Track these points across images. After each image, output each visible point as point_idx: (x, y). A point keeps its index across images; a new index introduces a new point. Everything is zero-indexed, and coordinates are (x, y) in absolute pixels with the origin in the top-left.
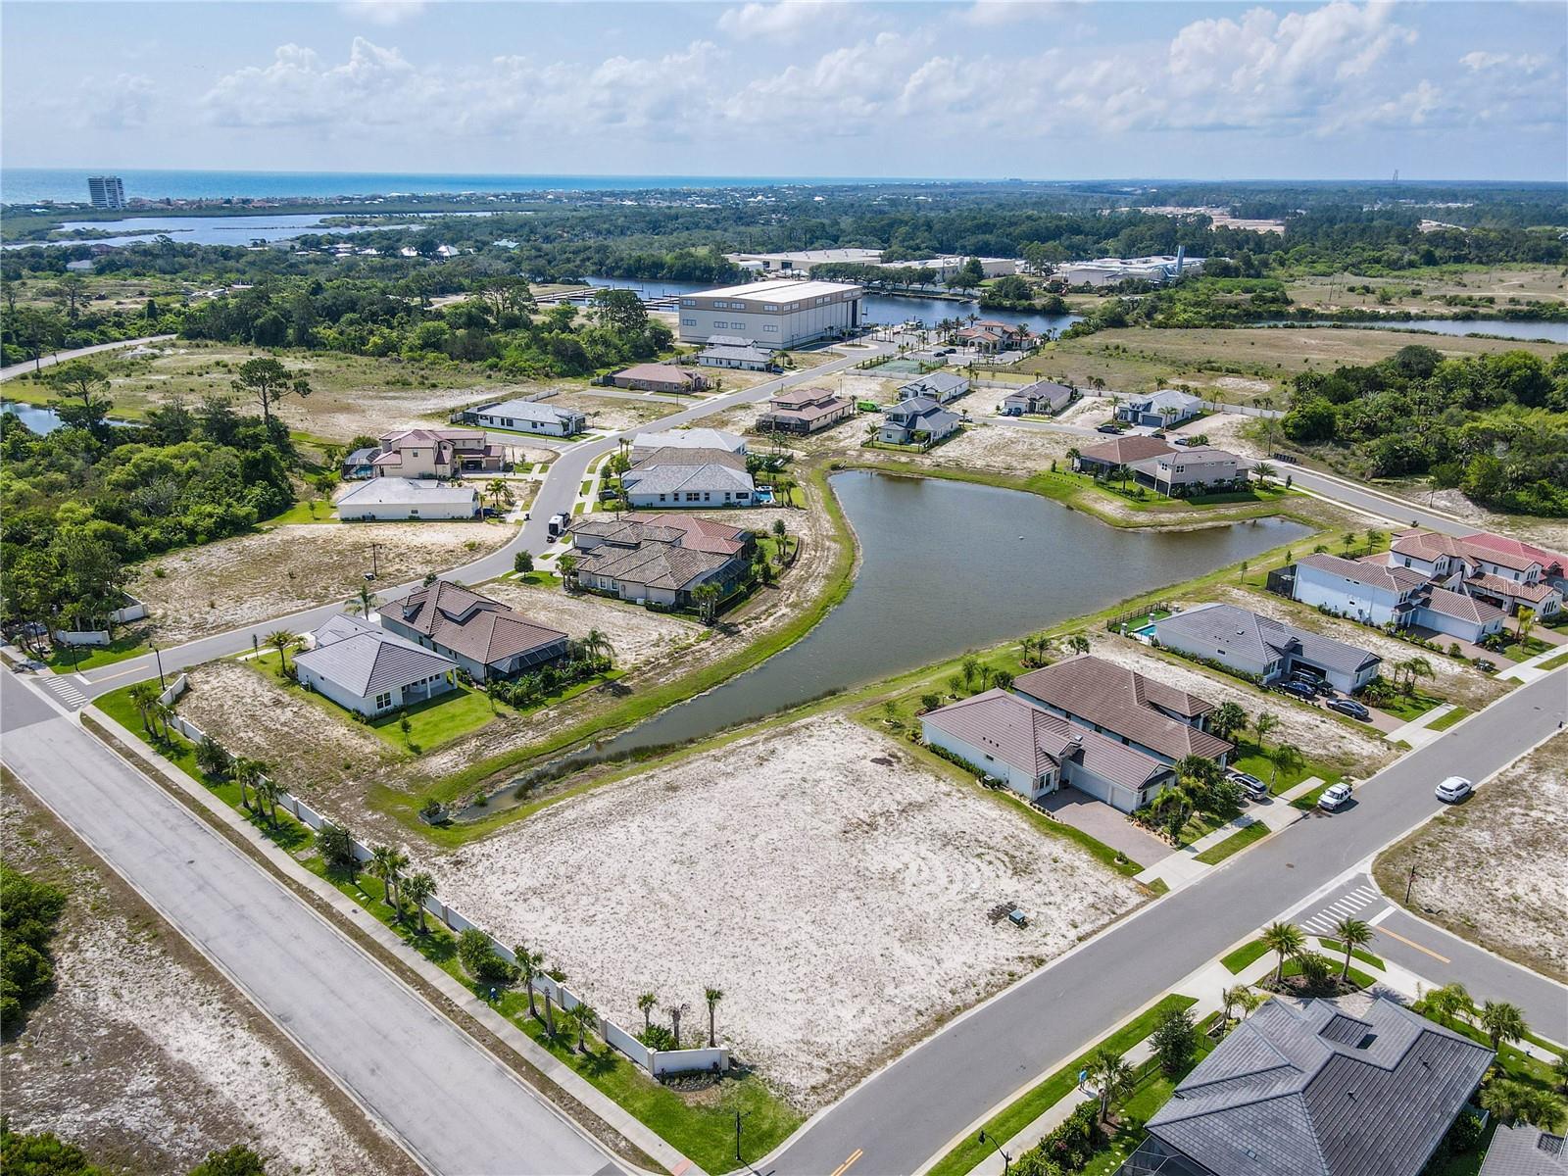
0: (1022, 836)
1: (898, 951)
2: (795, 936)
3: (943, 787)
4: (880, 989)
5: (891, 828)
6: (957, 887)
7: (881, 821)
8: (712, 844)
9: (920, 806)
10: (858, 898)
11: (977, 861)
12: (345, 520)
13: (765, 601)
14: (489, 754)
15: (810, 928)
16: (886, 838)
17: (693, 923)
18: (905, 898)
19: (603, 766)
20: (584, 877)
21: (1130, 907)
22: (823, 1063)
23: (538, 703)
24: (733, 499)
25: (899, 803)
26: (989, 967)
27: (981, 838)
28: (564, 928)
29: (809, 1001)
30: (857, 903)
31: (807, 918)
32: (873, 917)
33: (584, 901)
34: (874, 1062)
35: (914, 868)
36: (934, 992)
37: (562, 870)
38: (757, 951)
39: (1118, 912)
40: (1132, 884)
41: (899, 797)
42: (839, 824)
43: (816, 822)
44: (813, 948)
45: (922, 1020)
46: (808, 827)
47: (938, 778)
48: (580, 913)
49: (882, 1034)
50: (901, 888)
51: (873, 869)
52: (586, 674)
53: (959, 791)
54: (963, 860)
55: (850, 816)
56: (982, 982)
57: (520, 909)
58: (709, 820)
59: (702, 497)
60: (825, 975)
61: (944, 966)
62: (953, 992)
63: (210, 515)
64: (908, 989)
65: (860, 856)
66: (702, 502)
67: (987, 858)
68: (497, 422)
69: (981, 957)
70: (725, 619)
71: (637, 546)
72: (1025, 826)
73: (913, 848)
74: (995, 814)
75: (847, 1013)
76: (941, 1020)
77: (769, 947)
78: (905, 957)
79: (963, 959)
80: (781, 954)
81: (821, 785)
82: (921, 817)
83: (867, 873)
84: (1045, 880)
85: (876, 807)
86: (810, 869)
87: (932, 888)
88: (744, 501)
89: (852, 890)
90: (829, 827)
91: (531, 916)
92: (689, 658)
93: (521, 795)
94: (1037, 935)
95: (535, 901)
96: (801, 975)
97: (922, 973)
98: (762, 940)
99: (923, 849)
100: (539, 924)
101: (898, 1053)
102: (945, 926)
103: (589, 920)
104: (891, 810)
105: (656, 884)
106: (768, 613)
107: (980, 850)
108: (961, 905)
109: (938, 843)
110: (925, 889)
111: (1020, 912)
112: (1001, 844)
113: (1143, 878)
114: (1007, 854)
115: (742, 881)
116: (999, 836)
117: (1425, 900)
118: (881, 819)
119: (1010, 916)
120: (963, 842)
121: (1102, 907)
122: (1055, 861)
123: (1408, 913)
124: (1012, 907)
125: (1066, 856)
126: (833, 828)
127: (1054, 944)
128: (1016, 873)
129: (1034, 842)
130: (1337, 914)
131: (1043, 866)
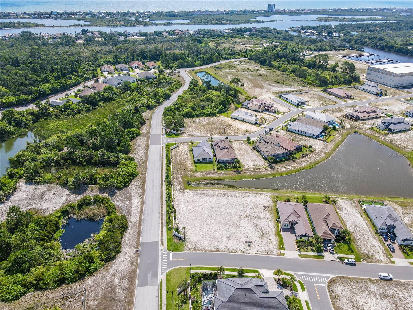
0: (270, 232)
1: (224, 238)
2: (213, 227)
3: (269, 217)
4: (215, 241)
5: (250, 219)
6: (247, 234)
8: (219, 207)
9: (260, 218)
11: (256, 232)
12: (232, 118)
13: (287, 164)
14: (207, 176)
15: (216, 228)
16: (247, 220)
17: (202, 218)
18: (236, 231)
19: (222, 186)
20: (196, 203)
21: (272, 254)
22: (195, 246)
23: (222, 170)
24: (312, 135)
26: (235, 248)
27: (263, 229)
29: (203, 237)
30: (228, 228)
31: (218, 226)
32: (227, 231)
33: (192, 206)
34: (202, 250)
35: (244, 227)
36: (222, 247)
37: (194, 200)
39: (269, 254)
40: (278, 251)
41: (258, 215)
43: (239, 212)
44: (213, 230)
45: (215, 249)
46: (237, 212)
47: (271, 215)
48: (189, 208)
49: (207, 247)
50: (238, 229)
52: (235, 167)
53: (271, 219)
54: (254, 231)
55: (246, 214)
56: (231, 250)
57: (183, 203)
58: (223, 203)
59: (304, 133)
60: (210, 235)
61: (229, 244)
62: (224, 248)
63: (209, 111)
64: (219, 244)
65: (238, 221)
66: (304, 134)
67: (259, 233)
68: (285, 98)
69: (236, 247)
70: (273, 165)
71: (268, 143)
73: (249, 224)
74: (271, 226)
75: (206, 242)
76: (217, 251)
78: (224, 240)
79: (232, 245)
80: (208, 229)
81: (249, 206)
82: (257, 220)
83: (236, 224)
84: (263, 242)
85: (252, 214)
86: (228, 219)
87: (243, 232)
88: (314, 137)
89: (230, 226)
91: (183, 205)
92: (258, 171)
93: (205, 185)
94: (249, 249)
95: (186, 203)
96: (207, 233)
97: (224, 243)
98: (208, 225)
101: (206, 251)
102: (236, 239)
103: (189, 210)
104: (254, 216)
105: (204, 209)
106: (285, 167)
107: (260, 231)
108: (243, 237)
109: (254, 226)
110: (241, 232)
111: (251, 244)
112: (265, 232)
113: (282, 251)
114: (263, 234)
115: (216, 215)
116: (266, 230)
117: (335, 288)
118: (250, 217)
119: (249, 243)
120: (259, 228)
121: (267, 251)
122: (270, 240)
123: (327, 288)
124: (251, 242)
125: (273, 240)
126: (240, 214)
127: (250, 252)
128: (260, 238)
129: (271, 235)
130: (311, 279)
131: (266, 239)
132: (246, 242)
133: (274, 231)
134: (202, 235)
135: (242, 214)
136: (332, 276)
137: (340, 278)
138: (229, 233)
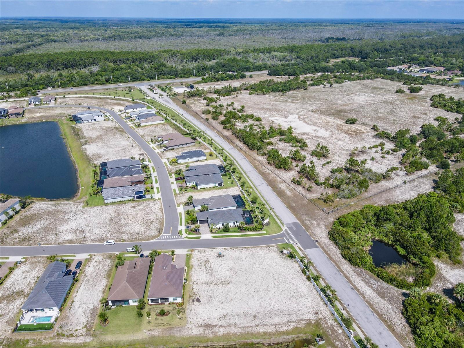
0: (197, 268)
1: (244, 257)
2: (258, 266)
3: (195, 286)
4: (252, 254)
5: (219, 280)
6: (222, 263)
8: (258, 293)
9: (206, 283)
10: (241, 268)
11: (212, 267)
15: (255, 267)
16: (222, 279)
17: (274, 276)
18: (233, 265)
20: (290, 295)
21: (199, 250)
25: (210, 286)
26: (233, 251)
27: (205, 270)
28: (298, 285)
29: (264, 256)
33: (292, 289)
34: (262, 247)
35: (225, 270)
36: (245, 251)
37: (294, 300)
38: (267, 266)
40: (193, 253)
41: (207, 288)
43: (232, 289)
44: (257, 263)
45: (250, 248)
46: (234, 288)
47: (193, 289)
48: (294, 287)
49: (258, 249)
50: (232, 267)
54: (214, 268)
55: (223, 287)
56: (236, 249)
57: (306, 294)
58: (254, 300)
60: (259, 259)
62: (242, 250)
65: (232, 276)
73: (220, 274)
76: (248, 247)
77: (264, 266)
79: (235, 253)
80: (263, 264)
81: (220, 299)
83: (234, 272)
84: (206, 259)
85: (216, 287)
86: (244, 278)
87: (226, 265)
89: (240, 270)
91: (304, 291)
95: (302, 294)
96: (263, 260)
97: (243, 254)
100: (303, 288)
101: (257, 247)
102: (232, 258)
103: (293, 284)
104: (213, 285)
105: (276, 287)
108: (225, 260)
109: (214, 273)
110: (228, 265)
111: (217, 255)
112: (203, 268)
113: (189, 253)
114: (205, 265)
115: (259, 281)
116: (201, 270)
117: (157, 233)
118: (218, 283)
119: (220, 256)
120: (209, 271)
121: (203, 251)
122: (199, 261)
123: (163, 233)
124: (217, 257)
125: (195, 261)
126: (230, 285)
127: (219, 250)
128: (209, 261)
129: (197, 266)
130: (172, 237)
131: (202, 261)
132: (223, 256)
133: (193, 269)
134: (266, 258)
135: (228, 286)
136: (154, 240)
138: (240, 262)
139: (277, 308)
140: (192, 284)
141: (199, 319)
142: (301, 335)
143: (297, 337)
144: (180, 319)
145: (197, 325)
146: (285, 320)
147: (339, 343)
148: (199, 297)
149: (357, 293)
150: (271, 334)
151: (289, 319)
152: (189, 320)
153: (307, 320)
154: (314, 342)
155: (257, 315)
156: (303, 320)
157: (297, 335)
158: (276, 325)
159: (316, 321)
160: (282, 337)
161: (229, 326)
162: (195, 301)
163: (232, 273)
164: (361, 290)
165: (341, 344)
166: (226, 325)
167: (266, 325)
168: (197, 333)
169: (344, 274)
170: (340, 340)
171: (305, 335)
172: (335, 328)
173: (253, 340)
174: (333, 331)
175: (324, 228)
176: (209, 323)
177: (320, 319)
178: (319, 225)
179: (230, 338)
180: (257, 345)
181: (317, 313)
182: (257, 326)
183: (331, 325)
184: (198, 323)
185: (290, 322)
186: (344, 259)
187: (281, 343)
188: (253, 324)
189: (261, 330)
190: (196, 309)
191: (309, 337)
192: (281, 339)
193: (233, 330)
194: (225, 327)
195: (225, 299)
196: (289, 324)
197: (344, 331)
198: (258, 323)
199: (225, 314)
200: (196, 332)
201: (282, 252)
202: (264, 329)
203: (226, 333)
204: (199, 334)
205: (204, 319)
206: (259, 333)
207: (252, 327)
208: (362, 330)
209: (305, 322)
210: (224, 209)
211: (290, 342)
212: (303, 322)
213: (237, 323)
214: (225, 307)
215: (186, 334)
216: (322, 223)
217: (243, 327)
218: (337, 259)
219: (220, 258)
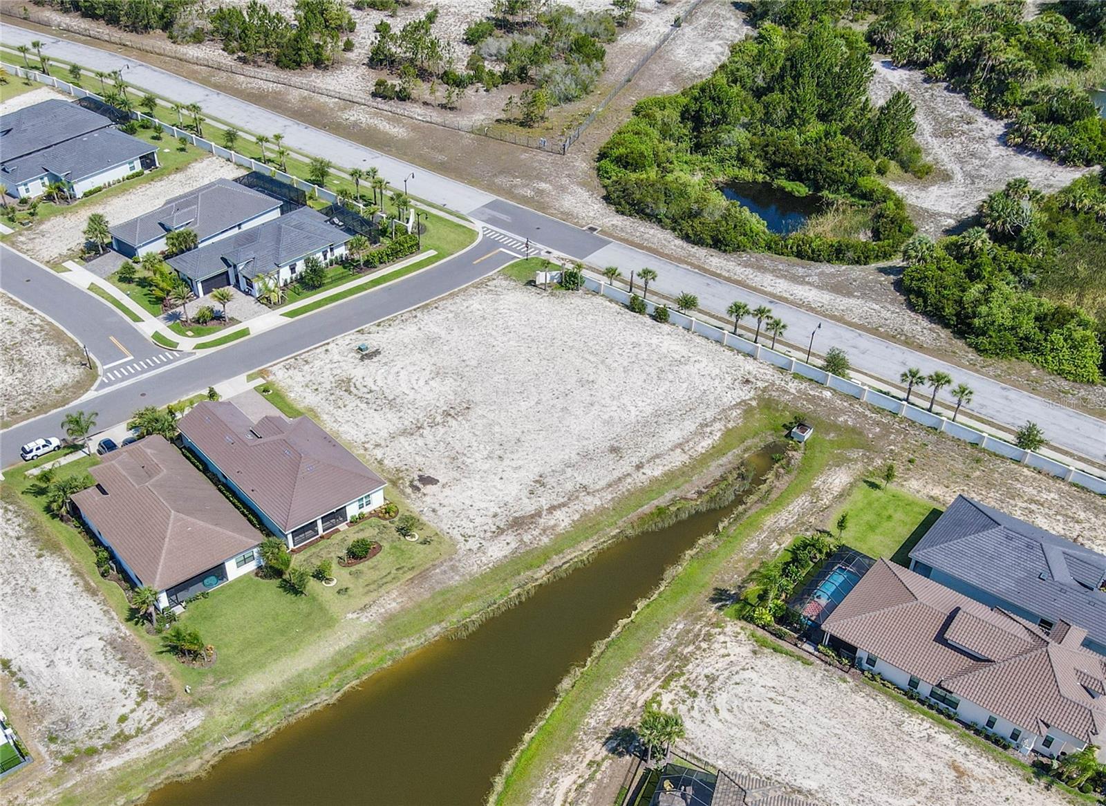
0: (331, 408)
1: (442, 332)
3: (379, 453)
5: (432, 413)
6: (395, 369)
7: (439, 419)
8: (569, 397)
9: (404, 432)
10: (464, 361)
11: (374, 388)
15: (496, 343)
16: (438, 405)
17: (569, 344)
18: (433, 361)
21: (282, 363)
25: (421, 435)
26: (391, 329)
27: (364, 406)
28: (649, 341)
30: (465, 358)
32: (456, 350)
33: (645, 356)
35: (422, 382)
36: (426, 317)
37: (670, 376)
38: (528, 330)
40: (271, 378)
41: (420, 442)
42: (472, 415)
43: (491, 416)
44: (494, 333)
45: (436, 305)
46: (497, 412)
47: (380, 462)
48: (643, 348)
49: (458, 300)
50: (433, 368)
51: (451, 380)
53: (366, 449)
54: (384, 389)
55: (464, 422)
56: (397, 322)
57: (685, 353)
58: (577, 417)
60: (487, 320)
61: (417, 328)
62: (416, 317)
64: (440, 317)
65: (459, 389)
67: (366, 390)
69: (393, 333)
72: (325, 417)
73: (418, 397)
76: (426, 306)
77: (521, 333)
80: (514, 330)
81: (485, 453)
83: (455, 377)
84: (331, 377)
85: (441, 430)
86: (496, 379)
87: (411, 369)
89: (467, 366)
90: (481, 412)
91: (675, 348)
95: (677, 357)
96: (501, 320)
97: (431, 325)
99: (412, 395)
100: (666, 344)
101: (450, 294)
102: (411, 346)
103: (636, 345)
104: (429, 428)
105: (600, 366)
107: (368, 396)
108: (396, 358)
109: (398, 401)
110: (417, 368)
111: (358, 356)
112: (351, 402)
113: (260, 381)
114: (350, 393)
115: (542, 370)
116: (349, 408)
117: (77, 372)
119: (366, 354)
120: (379, 402)
121: (301, 362)
122: (317, 390)
123: (98, 363)
124: (362, 359)
125: (306, 395)
126: (478, 411)
127: (346, 340)
128: (349, 380)
129: (326, 404)
130: (147, 364)
131: (327, 386)
132: (377, 352)
134: (505, 311)
136: (91, 395)
137: (65, 401)
139: (649, 410)
140: (362, 452)
141: (478, 521)
142: (749, 442)
143: (745, 451)
144: (425, 542)
145: (489, 534)
146: (690, 426)
147: (846, 417)
148: (421, 473)
149: (791, 308)
150: (685, 469)
151: (700, 420)
152: (455, 533)
153: (740, 403)
154: (788, 444)
155: (616, 444)
156: (731, 408)
157: (742, 446)
158: (680, 445)
159: (760, 399)
160: (713, 465)
161: (572, 497)
162: (421, 486)
163: (449, 381)
164: (792, 297)
165: (850, 417)
166: (562, 500)
167: (658, 456)
168: (507, 551)
169: (728, 279)
170: (843, 412)
171: (756, 440)
172: (811, 393)
173: (655, 502)
174: (812, 400)
175: (584, 194)
176: (517, 515)
177: (765, 390)
178: (563, 189)
179: (598, 524)
180: (673, 509)
181: (748, 381)
182: (639, 467)
183: (799, 391)
184: (486, 528)
185: (707, 425)
186: (696, 247)
187: (723, 478)
188: (625, 466)
189: (655, 471)
190: (445, 502)
191: (770, 439)
192: (714, 470)
193: (591, 503)
194: (564, 505)
195: (497, 447)
196: (708, 430)
197: (835, 390)
198: (635, 460)
199: (538, 478)
200: (498, 551)
201: (532, 283)
202: (661, 467)
203: (577, 517)
204: (513, 553)
205: (491, 514)
206: (654, 481)
207: (628, 474)
208: (866, 374)
209: (739, 411)
210: (245, 227)
211: (738, 468)
212: (735, 414)
213: (585, 482)
214: (520, 463)
215: (475, 567)
216: (565, 181)
217: (610, 485)
218: (682, 253)
219: (375, 359)
